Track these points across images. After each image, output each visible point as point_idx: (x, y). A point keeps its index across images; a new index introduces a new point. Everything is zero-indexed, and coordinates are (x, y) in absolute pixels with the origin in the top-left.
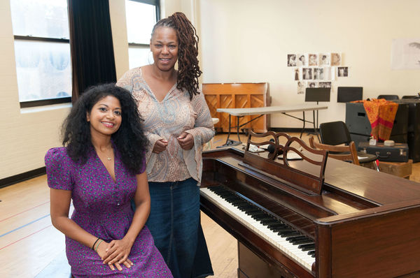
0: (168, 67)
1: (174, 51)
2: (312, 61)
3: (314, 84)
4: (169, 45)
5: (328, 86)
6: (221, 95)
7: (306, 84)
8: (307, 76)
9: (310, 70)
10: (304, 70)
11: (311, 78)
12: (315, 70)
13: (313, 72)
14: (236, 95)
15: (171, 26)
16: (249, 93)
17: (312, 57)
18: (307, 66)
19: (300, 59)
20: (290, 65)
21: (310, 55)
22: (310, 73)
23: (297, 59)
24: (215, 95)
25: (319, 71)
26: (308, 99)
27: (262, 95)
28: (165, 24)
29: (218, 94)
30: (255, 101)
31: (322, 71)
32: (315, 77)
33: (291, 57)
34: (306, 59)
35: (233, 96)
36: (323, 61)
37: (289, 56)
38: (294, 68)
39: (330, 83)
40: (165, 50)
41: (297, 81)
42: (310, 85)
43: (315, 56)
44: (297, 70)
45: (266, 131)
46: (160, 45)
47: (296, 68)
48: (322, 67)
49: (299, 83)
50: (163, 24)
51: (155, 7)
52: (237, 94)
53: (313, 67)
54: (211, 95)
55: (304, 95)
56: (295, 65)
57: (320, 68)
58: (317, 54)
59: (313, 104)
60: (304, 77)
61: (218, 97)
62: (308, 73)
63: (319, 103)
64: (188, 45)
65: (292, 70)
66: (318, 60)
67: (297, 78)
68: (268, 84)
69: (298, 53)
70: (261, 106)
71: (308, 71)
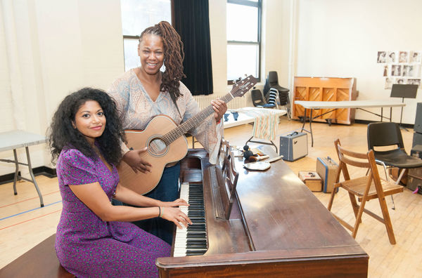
0: (154, 71)
1: (160, 57)
2: (402, 59)
3: (402, 81)
4: (156, 52)
5: (417, 83)
6: (310, 88)
7: (394, 80)
8: (396, 72)
9: (400, 66)
10: (393, 66)
11: (399, 75)
12: (405, 67)
13: (402, 68)
14: (324, 89)
15: (158, 34)
16: (336, 87)
17: (403, 54)
18: (396, 63)
19: (390, 56)
20: (379, 61)
21: (401, 53)
22: (399, 69)
23: (387, 56)
24: (305, 88)
25: (408, 69)
26: (393, 95)
27: (348, 89)
28: (152, 32)
29: (308, 86)
30: (341, 94)
31: (411, 68)
32: (404, 74)
33: (381, 55)
34: (397, 56)
35: (321, 89)
36: (414, 59)
37: (379, 53)
38: (383, 65)
39: (419, 80)
40: (152, 56)
41: (385, 77)
42: (399, 82)
43: (405, 53)
44: (386, 67)
45: (349, 123)
46: (148, 51)
47: (385, 64)
48: (413, 64)
49: (387, 79)
50: (150, 32)
51: (257, 9)
52: (325, 87)
53: (402, 64)
54: (301, 87)
55: (390, 91)
56: (384, 62)
57: (411, 65)
58: (408, 51)
59: (398, 100)
60: (393, 74)
61: (308, 89)
62: (397, 70)
63: (405, 99)
64: (173, 51)
65: (381, 67)
66: (408, 57)
67: (385, 74)
68: (355, 80)
69: (388, 51)
70: (346, 100)
71: (397, 68)
